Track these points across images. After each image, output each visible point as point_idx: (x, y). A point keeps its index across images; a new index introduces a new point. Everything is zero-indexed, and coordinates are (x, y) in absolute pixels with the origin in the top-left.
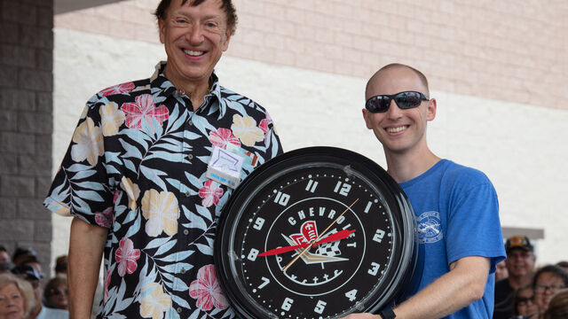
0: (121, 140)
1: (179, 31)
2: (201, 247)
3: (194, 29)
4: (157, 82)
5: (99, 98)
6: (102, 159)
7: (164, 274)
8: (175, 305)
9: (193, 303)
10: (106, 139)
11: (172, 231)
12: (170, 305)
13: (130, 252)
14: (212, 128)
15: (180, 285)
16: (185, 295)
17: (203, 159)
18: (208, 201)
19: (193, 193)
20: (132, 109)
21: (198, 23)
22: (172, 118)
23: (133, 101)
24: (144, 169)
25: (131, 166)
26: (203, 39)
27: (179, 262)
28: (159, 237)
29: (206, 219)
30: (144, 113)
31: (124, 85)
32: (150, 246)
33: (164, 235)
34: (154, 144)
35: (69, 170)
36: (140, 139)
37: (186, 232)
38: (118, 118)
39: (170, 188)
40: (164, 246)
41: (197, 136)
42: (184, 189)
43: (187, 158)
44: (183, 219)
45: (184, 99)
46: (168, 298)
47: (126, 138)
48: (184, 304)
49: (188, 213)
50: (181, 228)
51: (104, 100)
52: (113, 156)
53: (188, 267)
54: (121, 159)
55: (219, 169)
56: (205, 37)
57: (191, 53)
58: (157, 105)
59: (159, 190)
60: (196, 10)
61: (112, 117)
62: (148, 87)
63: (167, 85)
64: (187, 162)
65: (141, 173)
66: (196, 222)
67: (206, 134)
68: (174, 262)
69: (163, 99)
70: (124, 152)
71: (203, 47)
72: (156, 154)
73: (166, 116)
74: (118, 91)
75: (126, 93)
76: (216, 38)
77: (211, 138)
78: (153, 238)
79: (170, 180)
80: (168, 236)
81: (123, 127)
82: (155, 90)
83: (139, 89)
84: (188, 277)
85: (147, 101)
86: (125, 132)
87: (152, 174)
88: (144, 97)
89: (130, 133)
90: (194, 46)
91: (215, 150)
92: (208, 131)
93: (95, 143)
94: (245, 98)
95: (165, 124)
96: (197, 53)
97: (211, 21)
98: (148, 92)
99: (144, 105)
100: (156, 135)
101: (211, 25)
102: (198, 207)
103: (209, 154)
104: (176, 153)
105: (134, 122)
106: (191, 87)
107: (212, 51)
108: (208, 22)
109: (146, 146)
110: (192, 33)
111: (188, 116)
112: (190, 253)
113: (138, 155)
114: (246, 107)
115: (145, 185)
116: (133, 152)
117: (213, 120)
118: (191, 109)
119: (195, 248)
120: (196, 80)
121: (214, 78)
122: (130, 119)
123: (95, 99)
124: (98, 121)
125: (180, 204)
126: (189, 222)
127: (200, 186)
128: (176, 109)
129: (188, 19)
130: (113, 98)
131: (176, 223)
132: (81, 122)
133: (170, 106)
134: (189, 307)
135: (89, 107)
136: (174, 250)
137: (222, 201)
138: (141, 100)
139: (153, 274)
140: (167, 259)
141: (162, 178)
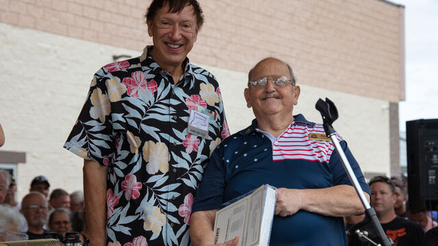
0: (123, 104)
1: (165, 30)
2: (185, 180)
3: (174, 30)
4: (147, 62)
5: (106, 74)
6: (109, 117)
7: (161, 200)
8: (170, 222)
9: (181, 219)
10: (112, 104)
11: (165, 170)
12: (164, 223)
13: (134, 184)
14: (187, 96)
15: (172, 208)
16: (175, 214)
17: (184, 119)
18: (189, 149)
19: (178, 143)
20: (130, 83)
21: (177, 25)
22: (160, 89)
23: (130, 76)
24: (144, 127)
25: (133, 123)
26: (181, 36)
27: (170, 192)
28: (156, 174)
29: (188, 162)
30: (139, 85)
32: (150, 180)
33: (160, 173)
34: (149, 108)
35: (87, 123)
36: (139, 104)
37: (175, 170)
38: (120, 89)
39: (163, 140)
40: (160, 180)
41: (178, 103)
42: (172, 140)
43: (173, 118)
44: (172, 162)
45: (168, 76)
46: (164, 216)
47: (128, 103)
48: (175, 220)
49: (176, 157)
50: (171, 168)
51: (109, 75)
52: (119, 117)
53: (177, 195)
54: (125, 118)
55: (195, 126)
57: (172, 46)
58: (148, 80)
59: (156, 141)
60: (175, 16)
61: (116, 89)
62: (139, 65)
63: (155, 65)
64: (173, 121)
65: (141, 129)
66: (182, 164)
67: (184, 101)
68: (167, 192)
69: (152, 76)
70: (127, 113)
71: (180, 42)
72: (152, 116)
73: (156, 88)
74: (118, 68)
75: (124, 70)
76: (190, 35)
77: (187, 103)
78: (152, 175)
79: (163, 135)
80: (162, 174)
81: (125, 95)
82: (145, 68)
83: (133, 66)
84: (178, 202)
85: (141, 76)
86: (126, 98)
87: (150, 130)
88: (138, 73)
89: (132, 100)
90: (174, 42)
91: (192, 113)
92: (185, 98)
93: (103, 107)
95: (156, 94)
96: (176, 47)
97: (187, 23)
98: (139, 69)
99: (138, 79)
100: (150, 102)
101: (186, 26)
102: (182, 153)
103: (188, 115)
104: (164, 115)
105: (134, 92)
106: (171, 68)
107: (187, 44)
108: (184, 24)
109: (144, 110)
110: (173, 33)
111: (171, 89)
112: (178, 185)
113: (139, 116)
115: (145, 137)
116: (134, 113)
117: (186, 90)
118: (173, 83)
119: (182, 182)
120: (175, 64)
121: (187, 60)
122: (130, 90)
123: (101, 74)
124: (105, 90)
125: (170, 151)
126: (177, 163)
127: (183, 138)
128: (162, 83)
129: (171, 22)
130: (115, 74)
131: (168, 164)
132: (92, 89)
133: (158, 80)
134: (179, 223)
135: (98, 80)
136: (166, 183)
137: (201, 148)
138: (137, 75)
139: (153, 201)
140: (162, 189)
141: (157, 132)
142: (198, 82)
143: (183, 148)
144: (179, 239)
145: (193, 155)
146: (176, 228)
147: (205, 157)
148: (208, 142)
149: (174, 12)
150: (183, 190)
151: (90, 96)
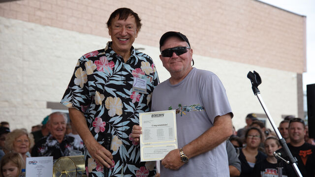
0: (95, 76)
1: (117, 30)
2: (132, 119)
3: (122, 30)
4: (108, 51)
5: (84, 58)
6: (86, 84)
7: (118, 132)
8: (124, 144)
10: (88, 76)
11: (120, 113)
12: (121, 145)
13: (101, 123)
14: (133, 69)
15: (125, 135)
16: (127, 139)
17: (131, 82)
18: (134, 101)
19: (128, 97)
20: (99, 63)
21: (124, 27)
22: (116, 66)
23: (99, 60)
24: (106, 88)
25: (100, 87)
26: (126, 34)
27: (124, 126)
28: (114, 116)
29: (133, 108)
30: (104, 64)
31: (94, 52)
33: (116, 115)
34: (110, 78)
35: (73, 88)
36: (104, 76)
37: (126, 113)
38: (93, 67)
39: (118, 96)
40: (118, 120)
41: (127, 73)
42: (124, 96)
43: (124, 83)
44: (124, 108)
45: (120, 58)
46: (120, 141)
47: (97, 75)
49: (126, 106)
50: (124, 112)
51: (87, 59)
52: (91, 83)
53: (128, 128)
54: (95, 84)
55: (137, 87)
56: (128, 33)
57: (122, 40)
58: (109, 61)
59: (113, 97)
60: (122, 22)
61: (90, 67)
62: (104, 53)
63: (112, 52)
64: (124, 84)
65: (105, 90)
66: (130, 109)
68: (122, 126)
69: (111, 58)
70: (96, 81)
71: (126, 37)
72: (111, 82)
73: (114, 66)
74: (92, 55)
75: (95, 56)
76: (132, 33)
77: (133, 73)
78: (112, 117)
79: (118, 93)
80: (118, 116)
81: (95, 71)
82: (107, 54)
83: (101, 54)
84: (128, 132)
85: (105, 59)
86: (96, 72)
87: (110, 90)
88: (103, 57)
89: (99, 73)
90: (123, 37)
91: (135, 79)
92: (131, 71)
93: (83, 78)
94: (145, 54)
95: (113, 69)
96: (124, 40)
97: (130, 26)
98: (104, 55)
99: (104, 61)
100: (110, 74)
101: (130, 28)
102: (130, 103)
103: (133, 80)
104: (119, 81)
105: (101, 69)
106: (123, 54)
107: (131, 38)
108: (128, 27)
109: (106, 79)
110: (122, 31)
111: (123, 65)
112: (128, 122)
113: (103, 82)
114: (146, 58)
115: (107, 95)
116: (101, 81)
117: (133, 66)
118: (123, 62)
119: (130, 120)
120: (125, 51)
121: (132, 48)
122: (98, 68)
123: (82, 59)
124: (84, 68)
125: (122, 102)
126: (127, 109)
127: (130, 94)
128: (117, 62)
129: (120, 26)
130: (90, 58)
131: (122, 110)
132: (76, 68)
133: (114, 60)
134: (129, 144)
135: (80, 63)
136: (121, 121)
137: (141, 99)
138: (102, 59)
139: (113, 132)
140: (119, 125)
141: (114, 91)
142: (140, 61)
143: (130, 100)
144: (130, 154)
145: (136, 104)
146: (128, 148)
147: (144, 105)
148: (146, 96)
149: (122, 19)
151: (75, 72)
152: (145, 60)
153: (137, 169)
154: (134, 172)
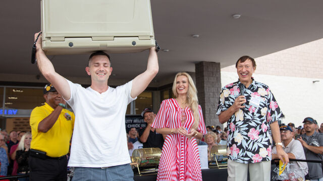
1: (240, 69)
2: (250, 123)
4: (238, 82)
7: (241, 131)
8: (244, 139)
9: (249, 138)
11: (242, 119)
12: (242, 139)
13: (233, 125)
15: (245, 133)
16: (247, 136)
17: (249, 100)
18: (251, 112)
19: (247, 109)
20: (232, 90)
21: (244, 67)
23: (232, 88)
25: (231, 104)
27: (244, 127)
28: (239, 121)
29: (251, 116)
30: (235, 90)
31: (231, 84)
32: (237, 123)
36: (233, 97)
37: (246, 120)
38: (228, 93)
39: (241, 109)
40: (240, 123)
41: (248, 95)
46: (243, 137)
47: (230, 97)
48: (247, 138)
49: (246, 115)
50: (244, 119)
51: (226, 88)
52: (227, 102)
53: (247, 128)
54: (229, 103)
56: (246, 70)
57: (243, 75)
60: (243, 64)
63: (239, 83)
66: (248, 117)
69: (238, 86)
70: (230, 101)
71: (246, 73)
74: (229, 86)
75: (231, 86)
76: (249, 70)
77: (251, 95)
80: (241, 121)
82: (237, 84)
83: (234, 84)
84: (247, 131)
85: (236, 87)
89: (231, 96)
90: (244, 73)
91: (252, 98)
92: (251, 93)
94: (262, 84)
96: (245, 75)
102: (249, 113)
106: (245, 83)
107: (249, 73)
108: (247, 66)
109: (234, 99)
112: (247, 125)
116: (232, 100)
117: (252, 90)
118: (246, 88)
121: (253, 79)
122: (231, 93)
125: (244, 113)
126: (246, 117)
127: (249, 108)
129: (241, 66)
130: (227, 88)
136: (243, 124)
137: (256, 111)
138: (234, 87)
139: (237, 131)
140: (241, 127)
142: (258, 88)
144: (249, 145)
145: (253, 114)
146: (247, 141)
147: (259, 115)
148: (260, 109)
150: (250, 127)
152: (262, 87)
153: (253, 155)
154: (251, 157)
